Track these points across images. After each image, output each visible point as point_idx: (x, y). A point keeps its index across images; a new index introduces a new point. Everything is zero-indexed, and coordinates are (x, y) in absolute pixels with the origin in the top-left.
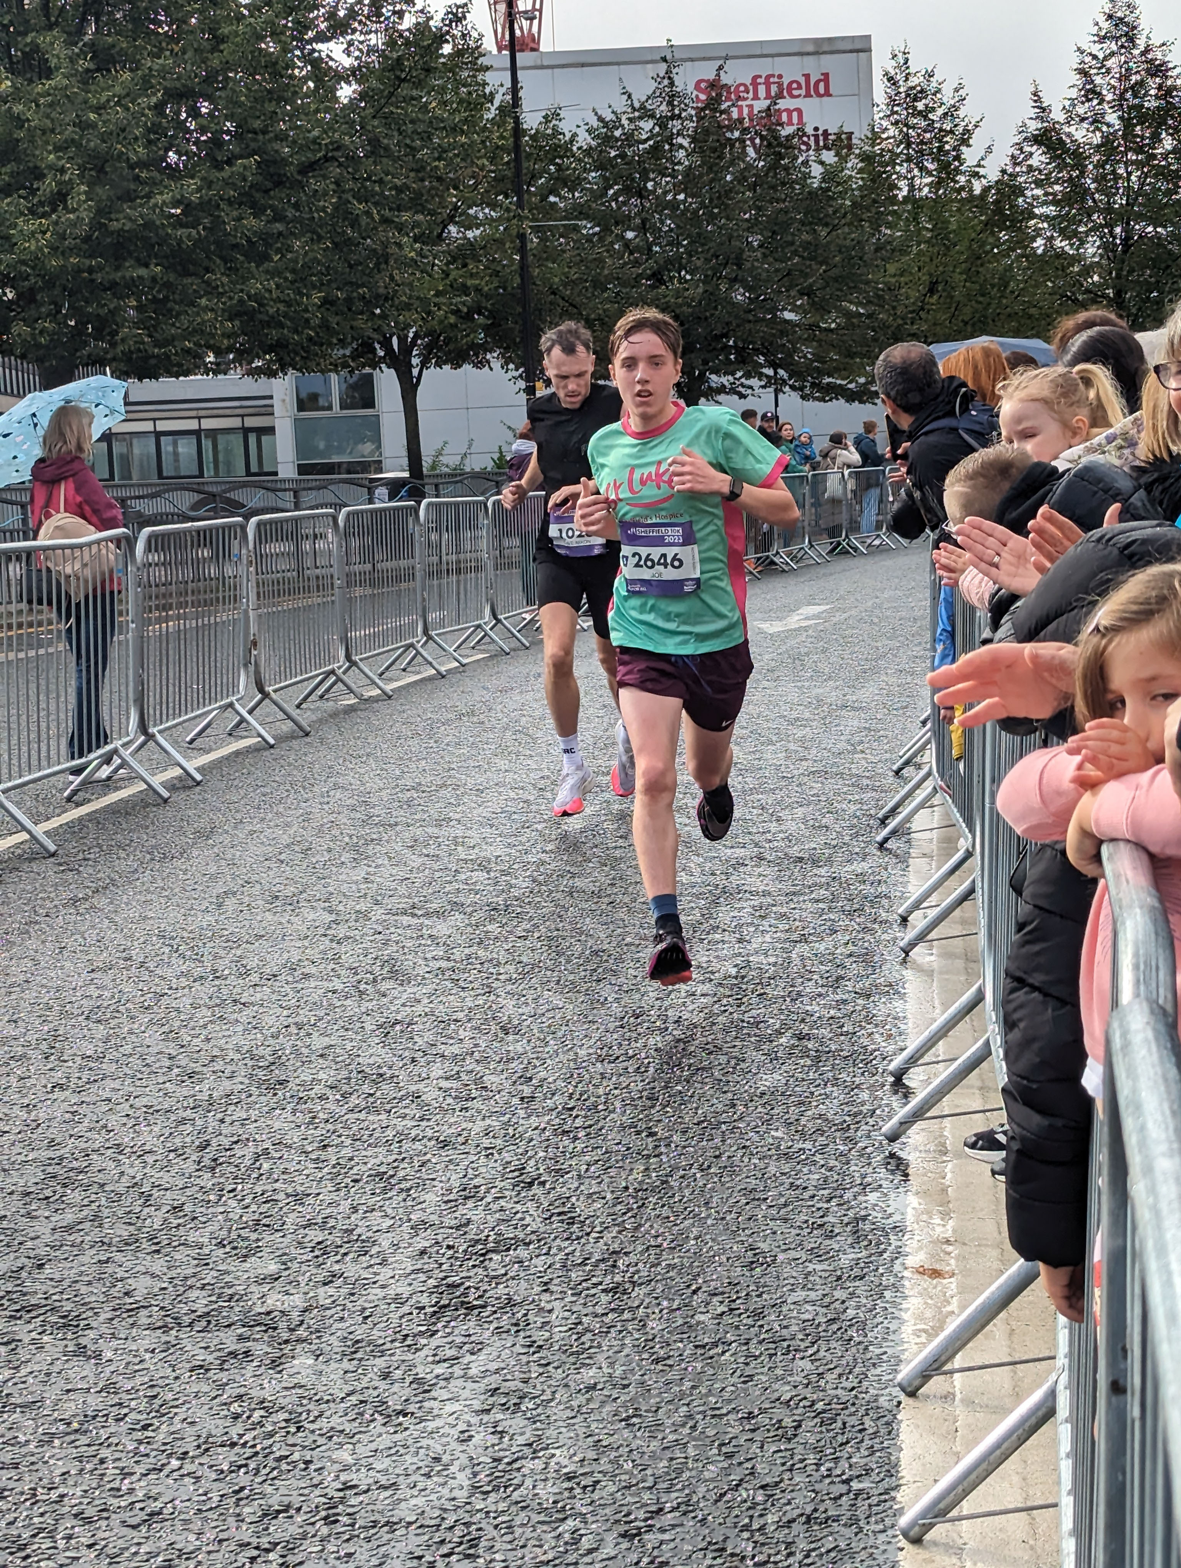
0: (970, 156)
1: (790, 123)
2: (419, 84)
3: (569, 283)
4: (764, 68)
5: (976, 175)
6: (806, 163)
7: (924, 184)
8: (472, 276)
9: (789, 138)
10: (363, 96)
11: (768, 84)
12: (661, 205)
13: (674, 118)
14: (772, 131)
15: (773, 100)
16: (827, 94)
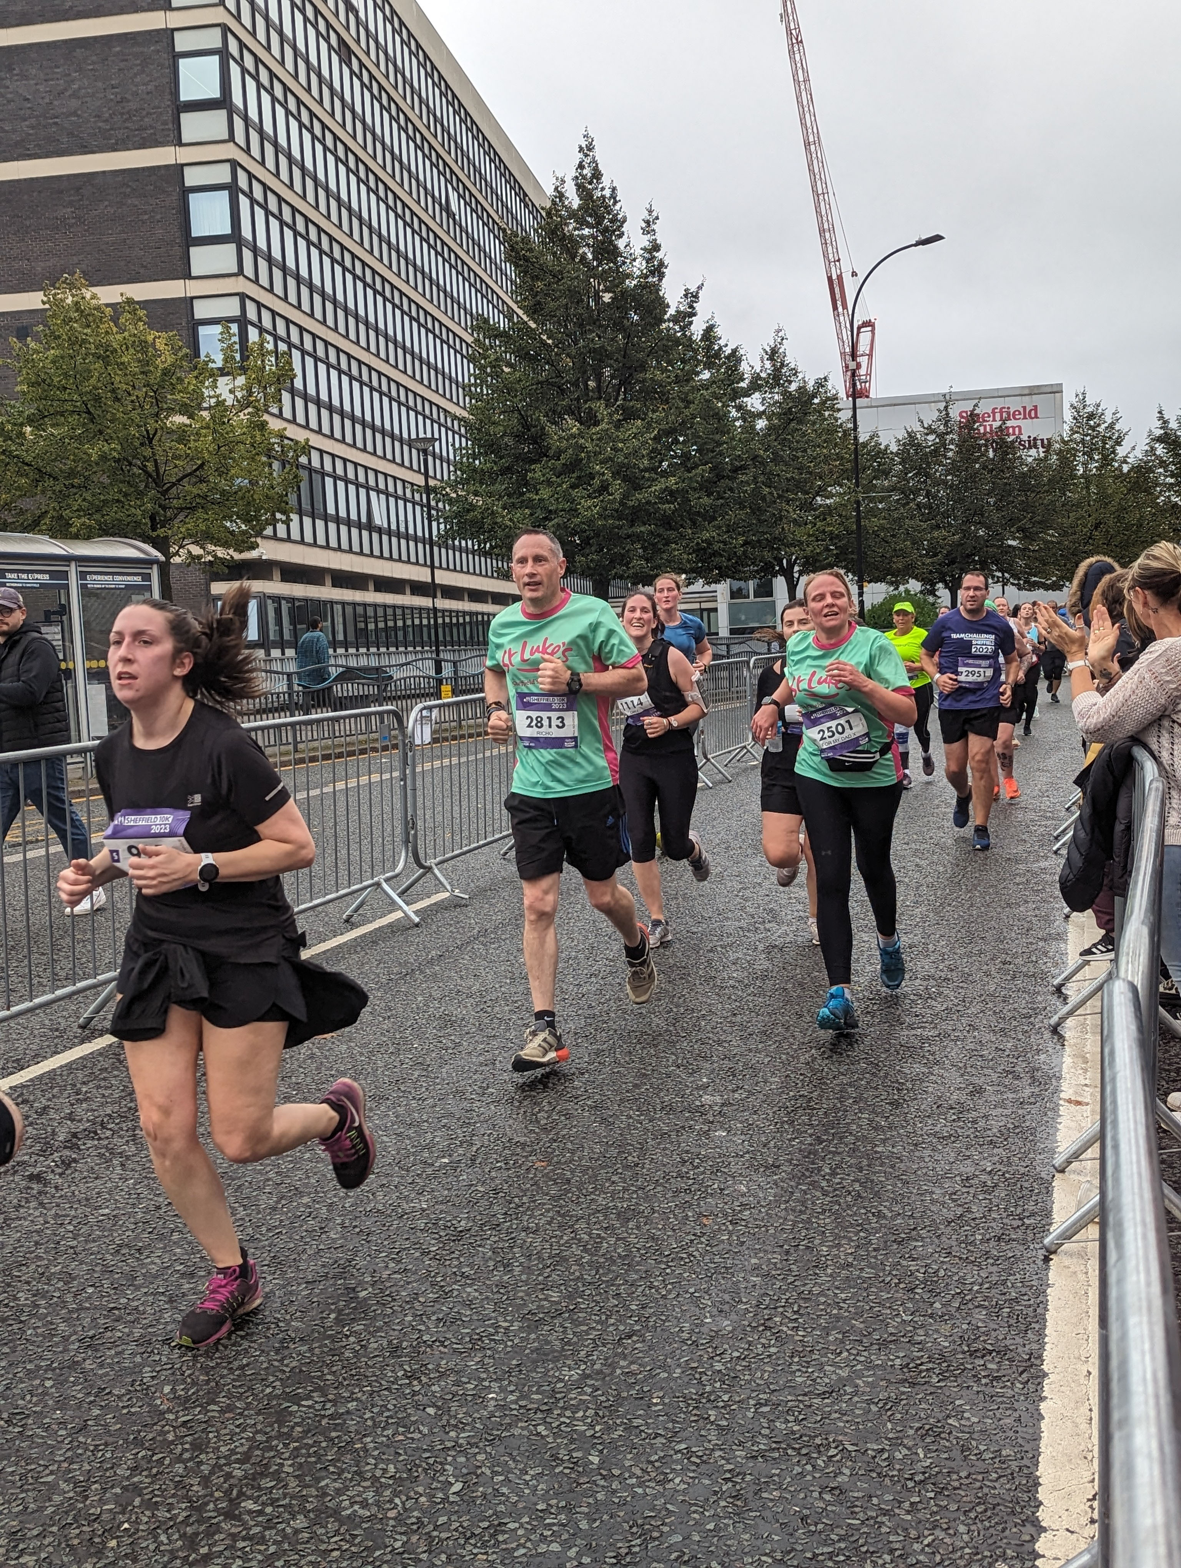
0: (1121, 451)
1: (1014, 434)
2: (800, 422)
3: (882, 528)
4: (999, 403)
5: (1125, 462)
7: (1093, 468)
9: (1013, 442)
10: (769, 428)
11: (1001, 413)
12: (937, 483)
13: (947, 433)
14: (1002, 439)
15: (1004, 421)
16: (1036, 417)
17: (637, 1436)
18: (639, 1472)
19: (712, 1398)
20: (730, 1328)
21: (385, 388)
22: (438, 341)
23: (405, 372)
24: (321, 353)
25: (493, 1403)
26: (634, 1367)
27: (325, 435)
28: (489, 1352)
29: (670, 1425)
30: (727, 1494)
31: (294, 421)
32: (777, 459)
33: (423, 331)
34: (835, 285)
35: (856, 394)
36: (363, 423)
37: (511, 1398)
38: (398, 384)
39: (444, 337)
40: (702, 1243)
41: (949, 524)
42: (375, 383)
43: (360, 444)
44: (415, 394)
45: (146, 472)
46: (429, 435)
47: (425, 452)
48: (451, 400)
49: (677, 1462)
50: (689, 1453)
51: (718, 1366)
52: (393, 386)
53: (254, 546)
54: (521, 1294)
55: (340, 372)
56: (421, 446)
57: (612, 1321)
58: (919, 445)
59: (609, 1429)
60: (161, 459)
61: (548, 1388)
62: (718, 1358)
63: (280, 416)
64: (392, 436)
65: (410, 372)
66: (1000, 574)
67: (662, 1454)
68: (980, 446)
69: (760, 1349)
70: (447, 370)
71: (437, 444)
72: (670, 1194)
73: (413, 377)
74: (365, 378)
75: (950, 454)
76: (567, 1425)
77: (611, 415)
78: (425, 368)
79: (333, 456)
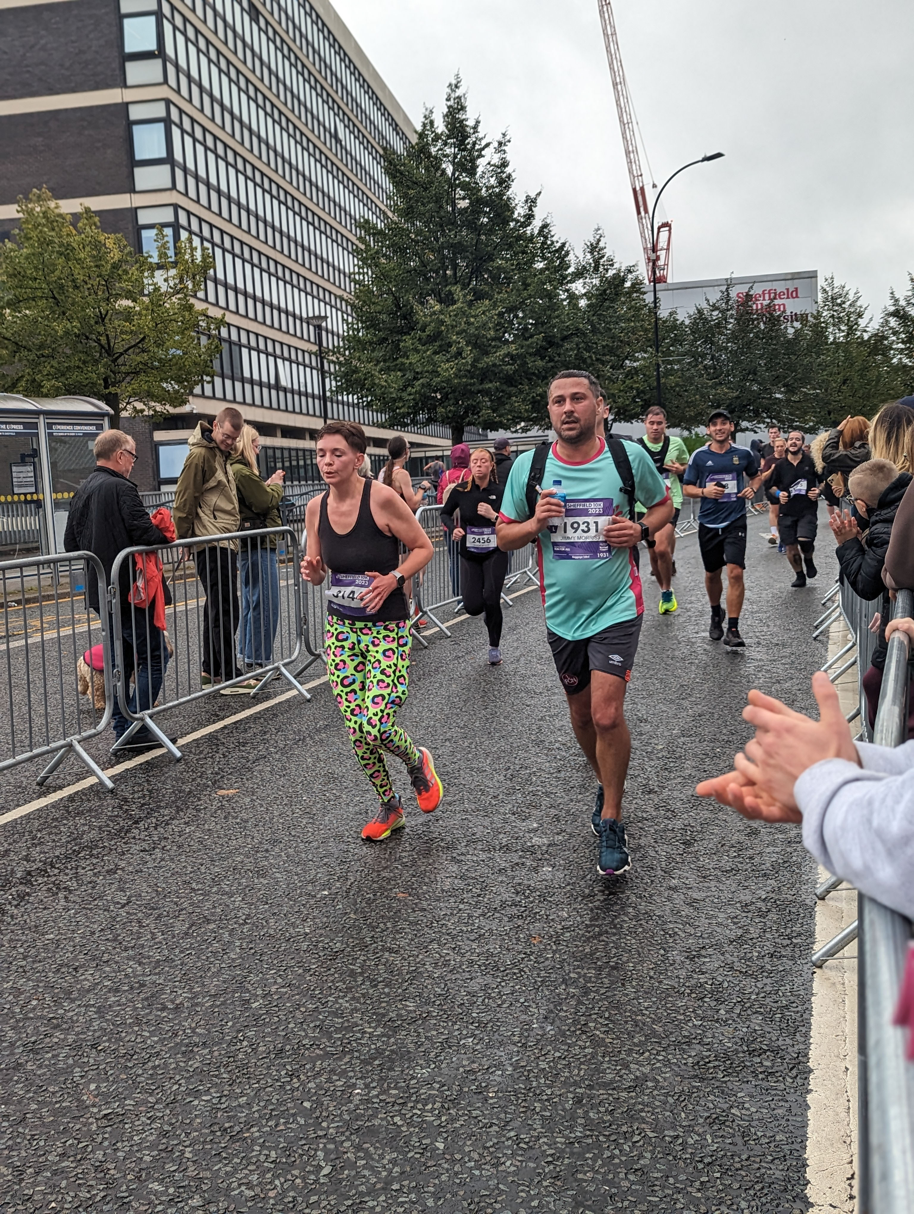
0: (862, 322)
1: (780, 310)
2: (613, 301)
3: (677, 385)
4: (768, 286)
5: (865, 331)
6: (786, 328)
7: (841, 337)
8: (635, 382)
9: (779, 316)
10: (588, 306)
11: (769, 293)
12: (720, 349)
13: (728, 310)
14: (771, 314)
15: (772, 300)
16: (797, 297)
17: (475, 1125)
18: (476, 1156)
19: (538, 1092)
20: (552, 1032)
21: (288, 278)
22: (329, 241)
23: (304, 265)
24: (237, 250)
25: (358, 1097)
26: (475, 1066)
27: (241, 315)
28: (356, 1054)
29: (502, 1116)
30: (548, 1176)
31: (217, 304)
32: (594, 331)
33: (317, 232)
34: (639, 195)
35: (656, 280)
36: (272, 306)
37: (373, 1093)
38: (298, 275)
39: (334, 237)
40: (530, 960)
41: (730, 382)
42: (280, 274)
43: (268, 322)
44: (312, 283)
45: (100, 345)
46: (323, 314)
47: (319, 328)
48: (340, 287)
49: (508, 1147)
50: (518, 1140)
51: (543, 1065)
52: (295, 277)
53: (184, 402)
54: (383, 1005)
55: (253, 265)
56: (315, 322)
57: (456, 1027)
58: (706, 319)
59: (453, 1120)
60: (112, 335)
61: (403, 1084)
62: (542, 1058)
63: (206, 300)
64: (294, 316)
65: (307, 265)
66: (768, 420)
67: (495, 1141)
68: (753, 320)
69: (577, 1050)
70: (336, 264)
71: (329, 320)
72: (506, 919)
73: (310, 269)
74: (272, 270)
75: (730, 326)
76: (419, 1116)
77: (465, 296)
78: (319, 261)
79: (248, 332)
